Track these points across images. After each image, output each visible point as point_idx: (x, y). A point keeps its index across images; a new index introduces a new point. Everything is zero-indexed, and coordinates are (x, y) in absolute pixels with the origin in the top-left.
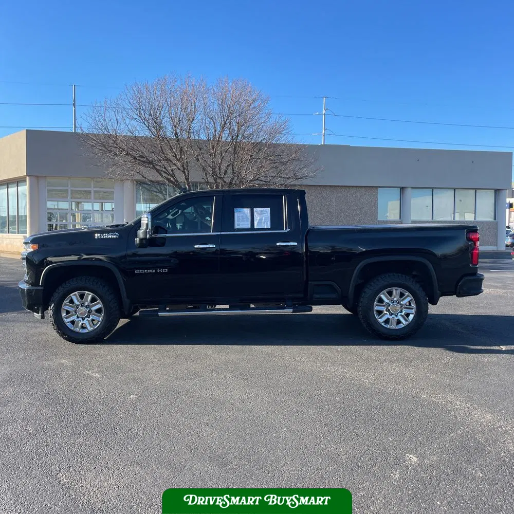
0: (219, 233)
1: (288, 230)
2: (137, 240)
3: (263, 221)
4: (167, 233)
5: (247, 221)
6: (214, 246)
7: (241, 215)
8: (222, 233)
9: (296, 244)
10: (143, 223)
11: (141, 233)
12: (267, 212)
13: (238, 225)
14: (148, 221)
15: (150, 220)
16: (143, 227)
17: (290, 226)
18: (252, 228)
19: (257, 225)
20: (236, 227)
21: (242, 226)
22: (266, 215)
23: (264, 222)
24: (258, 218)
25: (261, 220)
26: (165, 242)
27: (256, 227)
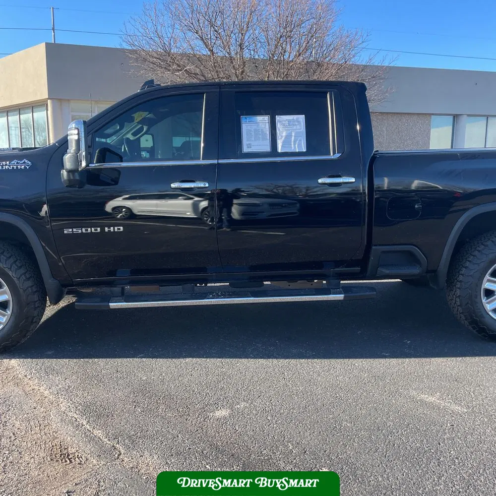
0: (215, 162)
1: (338, 155)
2: (64, 173)
3: (293, 138)
4: (122, 161)
5: (264, 139)
6: (207, 185)
7: (254, 127)
8: (221, 161)
9: (353, 180)
10: (71, 140)
11: (68, 160)
12: (299, 122)
13: (249, 146)
14: (78, 134)
15: (82, 135)
16: (72, 148)
17: (341, 149)
18: (274, 152)
19: (282, 146)
20: (246, 150)
21: (255, 149)
22: (298, 127)
23: (295, 142)
24: (284, 134)
25: (288, 137)
26: (118, 178)
27: (279, 150)
